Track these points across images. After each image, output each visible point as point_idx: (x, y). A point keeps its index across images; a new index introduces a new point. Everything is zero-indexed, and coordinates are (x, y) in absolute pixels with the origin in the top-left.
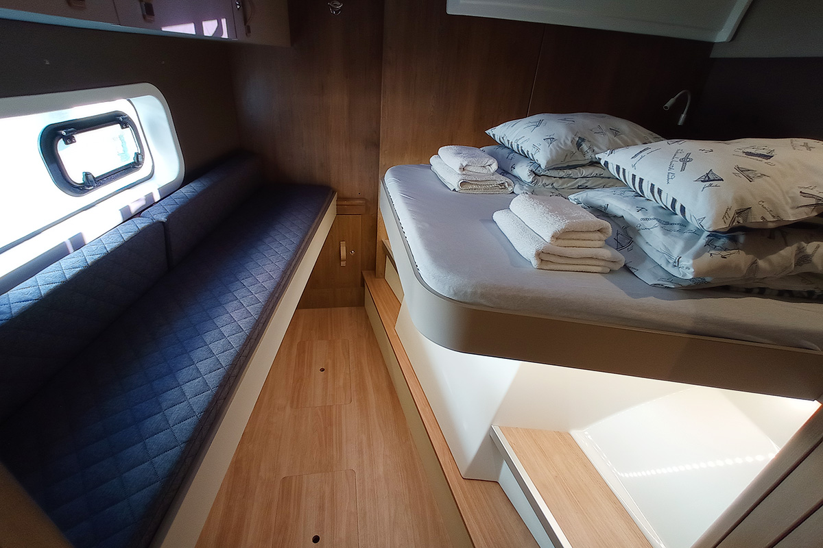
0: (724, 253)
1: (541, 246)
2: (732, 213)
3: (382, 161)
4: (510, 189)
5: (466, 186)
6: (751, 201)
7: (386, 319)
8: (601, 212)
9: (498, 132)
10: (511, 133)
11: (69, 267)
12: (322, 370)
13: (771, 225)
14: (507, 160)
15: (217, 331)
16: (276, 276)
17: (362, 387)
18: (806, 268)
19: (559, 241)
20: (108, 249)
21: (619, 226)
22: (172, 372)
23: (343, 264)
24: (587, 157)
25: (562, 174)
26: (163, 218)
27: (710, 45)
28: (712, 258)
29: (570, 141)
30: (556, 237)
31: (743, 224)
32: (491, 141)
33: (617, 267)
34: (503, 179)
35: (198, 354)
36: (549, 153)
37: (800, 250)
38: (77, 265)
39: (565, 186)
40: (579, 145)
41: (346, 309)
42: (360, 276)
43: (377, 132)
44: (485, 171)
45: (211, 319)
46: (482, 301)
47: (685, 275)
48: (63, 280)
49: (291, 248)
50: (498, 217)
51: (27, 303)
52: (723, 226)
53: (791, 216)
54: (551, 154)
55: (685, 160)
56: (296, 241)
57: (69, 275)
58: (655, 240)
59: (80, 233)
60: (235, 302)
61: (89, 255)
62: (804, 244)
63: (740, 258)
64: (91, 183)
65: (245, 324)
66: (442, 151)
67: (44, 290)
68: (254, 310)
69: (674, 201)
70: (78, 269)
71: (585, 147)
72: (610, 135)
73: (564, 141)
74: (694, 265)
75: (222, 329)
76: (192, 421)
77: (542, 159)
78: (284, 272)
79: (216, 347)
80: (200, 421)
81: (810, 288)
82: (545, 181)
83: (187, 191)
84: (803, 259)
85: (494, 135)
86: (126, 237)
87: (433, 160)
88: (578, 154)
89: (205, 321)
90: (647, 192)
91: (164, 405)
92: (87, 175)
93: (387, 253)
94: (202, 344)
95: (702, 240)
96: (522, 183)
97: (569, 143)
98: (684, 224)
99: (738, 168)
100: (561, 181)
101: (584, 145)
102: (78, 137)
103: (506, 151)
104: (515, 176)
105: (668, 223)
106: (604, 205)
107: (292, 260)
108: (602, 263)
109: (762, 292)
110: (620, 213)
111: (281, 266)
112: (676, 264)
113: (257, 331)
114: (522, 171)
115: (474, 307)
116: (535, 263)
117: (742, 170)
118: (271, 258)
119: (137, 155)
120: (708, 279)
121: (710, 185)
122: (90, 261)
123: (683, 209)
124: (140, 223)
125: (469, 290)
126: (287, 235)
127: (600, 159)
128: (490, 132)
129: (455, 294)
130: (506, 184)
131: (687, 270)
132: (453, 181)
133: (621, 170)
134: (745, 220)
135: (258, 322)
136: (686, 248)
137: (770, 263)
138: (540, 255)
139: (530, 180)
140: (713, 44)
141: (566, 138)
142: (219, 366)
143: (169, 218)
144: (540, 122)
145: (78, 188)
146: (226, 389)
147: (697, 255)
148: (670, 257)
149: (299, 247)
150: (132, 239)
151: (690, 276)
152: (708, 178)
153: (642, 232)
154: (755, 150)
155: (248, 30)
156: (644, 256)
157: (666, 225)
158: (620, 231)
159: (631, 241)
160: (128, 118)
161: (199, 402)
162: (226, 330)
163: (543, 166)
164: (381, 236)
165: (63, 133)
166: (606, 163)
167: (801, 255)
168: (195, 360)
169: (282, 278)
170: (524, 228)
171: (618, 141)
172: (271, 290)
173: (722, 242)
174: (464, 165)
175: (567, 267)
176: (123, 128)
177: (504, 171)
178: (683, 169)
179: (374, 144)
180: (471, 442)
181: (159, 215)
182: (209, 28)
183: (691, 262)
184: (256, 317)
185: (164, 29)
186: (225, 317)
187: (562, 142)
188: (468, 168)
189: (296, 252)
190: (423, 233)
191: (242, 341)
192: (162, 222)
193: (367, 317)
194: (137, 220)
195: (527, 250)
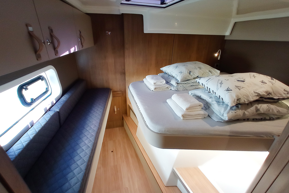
0: (235, 111)
1: (183, 113)
2: (236, 100)
3: (127, 79)
4: (170, 88)
5: (156, 89)
6: (240, 96)
7: (132, 131)
8: (199, 98)
9: (164, 69)
10: (168, 69)
11: (31, 134)
12: (112, 152)
13: (247, 102)
14: (168, 79)
15: (81, 149)
16: (97, 125)
17: (126, 157)
18: (259, 112)
19: (188, 110)
20: (42, 125)
21: (205, 102)
22: (69, 166)
23: (116, 113)
24: (192, 77)
25: (185, 82)
26: (58, 110)
27: (224, 36)
28: (232, 114)
29: (187, 72)
30: (187, 109)
31: (239, 103)
32: (162, 72)
33: (206, 116)
34: (167, 86)
35: (76, 158)
36: (181, 77)
37: (256, 107)
38: (34, 133)
39: (187, 86)
40: (190, 73)
41: (118, 128)
42: (122, 117)
43: (124, 69)
44: (161, 84)
45: (78, 144)
46: (168, 133)
47: (225, 119)
48: (29, 139)
49: (100, 114)
50: (168, 101)
51: (20, 150)
52: (234, 105)
53: (252, 99)
54: (182, 77)
55: (221, 83)
56: (101, 111)
57: (31, 137)
58: (215, 107)
59: (33, 120)
60: (85, 137)
61: (37, 128)
62: (257, 105)
63: (240, 113)
64: (33, 101)
65: (90, 145)
66: (147, 77)
67: (25, 144)
68: (92, 139)
69: (220, 96)
70: (34, 135)
71: (191, 74)
72: (198, 69)
73: (185, 73)
74: (227, 116)
75: (83, 148)
76: (79, 184)
77: (179, 79)
78: (100, 123)
79: (82, 155)
80: (82, 183)
81: (261, 117)
82: (181, 85)
83: (64, 98)
84: (257, 110)
85: (163, 70)
86: (47, 119)
87: (144, 80)
88: (190, 76)
89: (76, 145)
90: (212, 92)
91: (69, 179)
92: (32, 99)
93: (130, 108)
94: (77, 154)
95: (229, 108)
96: (173, 86)
97: (187, 73)
98: (223, 102)
99: (236, 86)
100: (185, 85)
101: (191, 73)
102: (28, 87)
103: (167, 75)
104: (171, 84)
105: (219, 102)
106: (200, 95)
107: (102, 118)
108: (202, 116)
109: (248, 120)
110: (205, 99)
111: (98, 121)
112: (223, 115)
113: (94, 147)
114: (173, 82)
115: (165, 135)
116: (182, 118)
117: (237, 87)
118: (94, 118)
119: (47, 88)
120: (232, 118)
121: (229, 92)
122: (37, 131)
123: (222, 99)
124: (51, 113)
125: (163, 130)
126: (98, 109)
127: (197, 81)
128: (161, 69)
129: (159, 131)
130: (169, 87)
131: (226, 118)
132: (152, 88)
133: (203, 85)
134: (239, 102)
135: (94, 143)
136: (225, 110)
137: (248, 112)
138: (183, 116)
139: (176, 85)
140: (225, 36)
141: (185, 71)
142: (84, 162)
143: (60, 110)
144: (177, 66)
145: (29, 104)
146: (88, 170)
147: (228, 113)
148: (221, 113)
149: (103, 113)
150: (49, 120)
151: (227, 119)
152: (228, 90)
153: (212, 105)
154: (240, 79)
155: (83, 46)
156: (213, 112)
157: (218, 102)
158: (206, 104)
159: (209, 107)
160: (44, 77)
161: (80, 176)
162: (84, 148)
163: (180, 81)
164: (128, 103)
165: (25, 87)
166: (199, 82)
167: (257, 109)
168: (76, 161)
169: (99, 126)
170: (177, 106)
171: (201, 71)
172: (97, 131)
173: (234, 108)
174: (155, 82)
175: (191, 118)
176: (42, 81)
177: (167, 82)
178: (221, 87)
179: (123, 73)
180: (167, 174)
181: (56, 109)
182: (72, 50)
183: (227, 115)
184: (93, 142)
185: (61, 56)
186: (83, 143)
187: (184, 73)
188: (156, 83)
189: (103, 115)
190: (146, 110)
191: (90, 151)
192: (58, 112)
193: (125, 131)
194: (49, 112)
195: (179, 114)
